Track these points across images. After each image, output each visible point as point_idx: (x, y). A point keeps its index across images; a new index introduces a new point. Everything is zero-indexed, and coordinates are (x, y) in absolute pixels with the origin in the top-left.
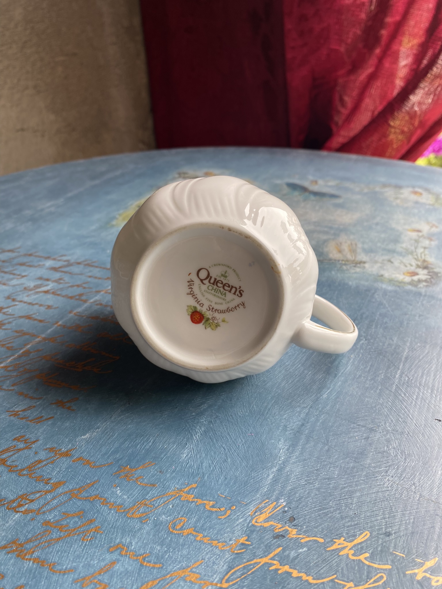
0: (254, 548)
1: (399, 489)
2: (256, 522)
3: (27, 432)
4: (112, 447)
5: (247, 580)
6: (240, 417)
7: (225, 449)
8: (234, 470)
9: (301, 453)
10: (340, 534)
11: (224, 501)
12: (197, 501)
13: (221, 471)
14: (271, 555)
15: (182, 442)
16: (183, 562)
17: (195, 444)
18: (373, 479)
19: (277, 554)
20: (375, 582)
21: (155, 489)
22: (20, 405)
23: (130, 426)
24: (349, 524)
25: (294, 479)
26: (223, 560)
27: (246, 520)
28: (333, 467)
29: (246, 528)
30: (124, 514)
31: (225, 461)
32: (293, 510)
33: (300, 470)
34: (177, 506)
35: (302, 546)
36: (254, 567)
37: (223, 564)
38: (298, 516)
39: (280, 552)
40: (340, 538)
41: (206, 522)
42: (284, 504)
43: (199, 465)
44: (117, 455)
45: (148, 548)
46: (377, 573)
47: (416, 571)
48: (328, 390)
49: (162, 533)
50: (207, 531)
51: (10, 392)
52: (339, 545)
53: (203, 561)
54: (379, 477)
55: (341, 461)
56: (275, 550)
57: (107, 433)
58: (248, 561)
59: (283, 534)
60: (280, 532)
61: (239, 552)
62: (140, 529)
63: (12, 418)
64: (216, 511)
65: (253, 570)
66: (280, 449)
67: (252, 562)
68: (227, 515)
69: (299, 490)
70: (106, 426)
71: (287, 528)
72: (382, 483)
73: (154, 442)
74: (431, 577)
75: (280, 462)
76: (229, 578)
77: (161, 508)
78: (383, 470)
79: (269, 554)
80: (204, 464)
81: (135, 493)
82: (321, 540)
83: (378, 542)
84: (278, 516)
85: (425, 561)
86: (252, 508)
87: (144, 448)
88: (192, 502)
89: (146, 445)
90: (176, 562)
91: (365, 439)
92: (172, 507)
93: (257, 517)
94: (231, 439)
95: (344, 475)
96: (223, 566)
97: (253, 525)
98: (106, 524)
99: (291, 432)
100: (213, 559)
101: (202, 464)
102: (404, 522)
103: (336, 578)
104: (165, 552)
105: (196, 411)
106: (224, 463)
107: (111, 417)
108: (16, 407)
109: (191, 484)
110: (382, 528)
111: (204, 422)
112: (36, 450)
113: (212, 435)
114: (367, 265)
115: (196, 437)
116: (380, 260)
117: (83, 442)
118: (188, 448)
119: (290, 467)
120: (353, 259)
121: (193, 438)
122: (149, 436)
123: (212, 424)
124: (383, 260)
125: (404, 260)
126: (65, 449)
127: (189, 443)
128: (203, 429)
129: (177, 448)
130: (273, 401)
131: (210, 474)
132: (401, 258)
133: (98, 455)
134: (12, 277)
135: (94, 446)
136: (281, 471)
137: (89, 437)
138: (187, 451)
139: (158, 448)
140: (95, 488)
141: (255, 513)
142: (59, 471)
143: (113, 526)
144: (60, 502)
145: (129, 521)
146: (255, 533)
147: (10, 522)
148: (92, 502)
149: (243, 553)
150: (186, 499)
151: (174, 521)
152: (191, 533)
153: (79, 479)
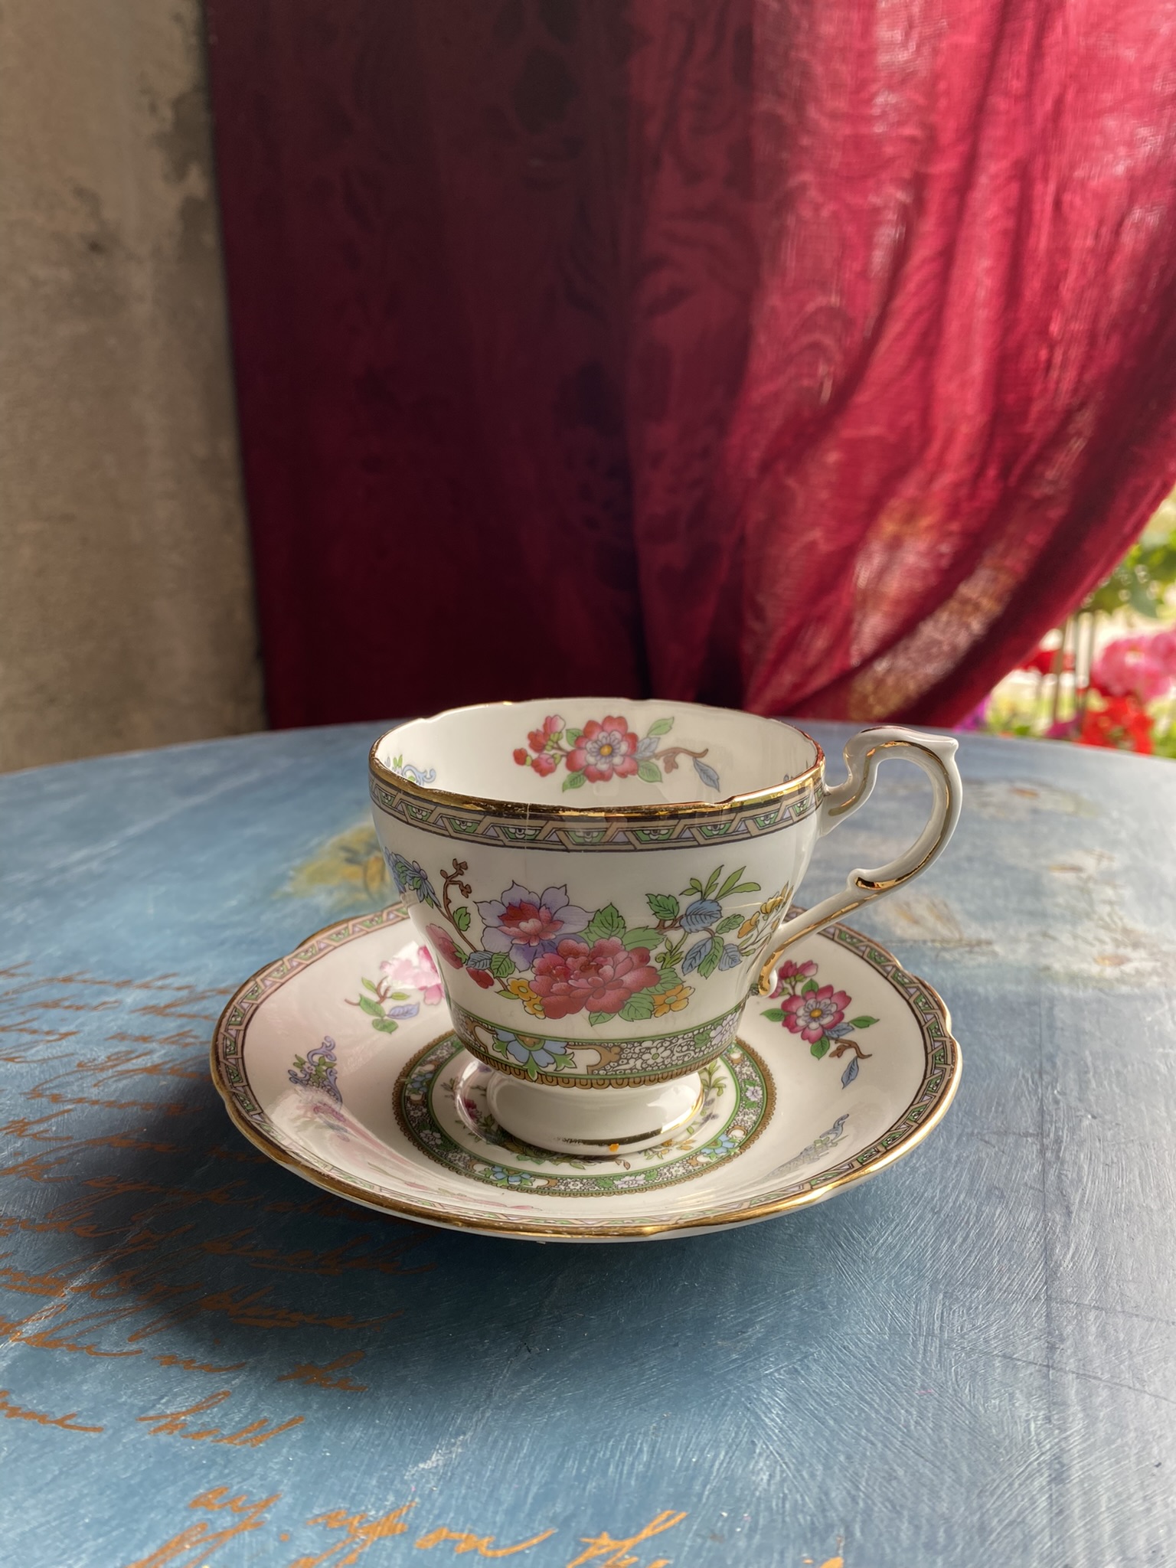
3: (228, 1475)
4: (530, 1484)
6: (871, 1347)
7: (873, 1443)
8: (929, 1499)
9: (1091, 1420)
13: (894, 1507)
15: (738, 1441)
17: (780, 1440)
22: (176, 1395)
23: (558, 1413)
25: (1110, 1500)
31: (891, 1477)
33: (1112, 1471)
43: (821, 1500)
44: (554, 1505)
48: (1068, 1250)
51: (131, 1360)
57: (496, 1442)
63: (163, 1437)
66: (1028, 1422)
70: (484, 1421)
73: (653, 1452)
75: (1045, 1458)
80: (833, 1495)
87: (630, 1473)
89: (633, 1465)
101: (827, 1494)
105: (738, 1349)
106: (890, 1484)
107: (489, 1396)
108: (164, 1404)
109: (825, 1560)
111: (776, 1374)
112: (279, 1527)
113: (816, 1409)
114: (997, 948)
115: (774, 1418)
116: (1023, 935)
117: (428, 1482)
118: (765, 1454)
119: (1082, 1468)
120: (957, 936)
121: (766, 1425)
122: (632, 1436)
123: (802, 1376)
124: (1030, 935)
125: (1080, 931)
126: (377, 1512)
127: (761, 1441)
128: (782, 1394)
129: (731, 1458)
130: (941, 1296)
131: (864, 1522)
132: (1069, 927)
133: (496, 1513)
134: (27, 1038)
135: (469, 1487)
136: (1062, 1481)
137: (440, 1463)
138: (765, 1464)
139: (673, 1467)
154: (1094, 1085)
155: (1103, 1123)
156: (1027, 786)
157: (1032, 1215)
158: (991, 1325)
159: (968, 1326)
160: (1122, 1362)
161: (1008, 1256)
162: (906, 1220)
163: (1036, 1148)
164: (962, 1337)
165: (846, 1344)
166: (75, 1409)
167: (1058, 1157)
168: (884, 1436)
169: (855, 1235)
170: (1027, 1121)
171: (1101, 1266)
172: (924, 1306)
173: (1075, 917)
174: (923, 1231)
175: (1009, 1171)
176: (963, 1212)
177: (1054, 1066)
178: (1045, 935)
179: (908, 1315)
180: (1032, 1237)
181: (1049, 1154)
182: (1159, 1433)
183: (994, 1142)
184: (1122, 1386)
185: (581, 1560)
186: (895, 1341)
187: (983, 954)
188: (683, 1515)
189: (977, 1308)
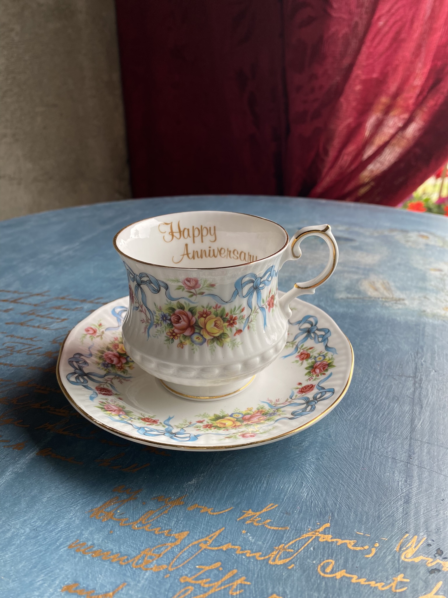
0: (414, 585)
2: (405, 558)
3: (125, 481)
4: (225, 491)
6: (346, 452)
7: (343, 486)
8: (361, 506)
9: (421, 483)
11: (364, 539)
12: (337, 542)
13: (349, 508)
14: (435, 590)
15: (297, 482)
17: (311, 482)
19: (440, 589)
21: (288, 532)
22: (107, 453)
23: (236, 468)
25: (424, 511)
27: (394, 556)
29: (398, 565)
30: (265, 562)
31: (349, 497)
32: (437, 542)
33: (426, 501)
34: (318, 547)
38: (444, 548)
39: (441, 586)
41: (355, 563)
42: (425, 537)
43: (324, 504)
44: (234, 499)
49: (314, 577)
50: (359, 572)
56: (436, 585)
57: (214, 476)
59: (438, 568)
60: (433, 566)
61: (401, 590)
62: (289, 576)
64: (360, 550)
66: (398, 482)
68: (373, 553)
70: (210, 469)
71: (438, 561)
73: (268, 483)
75: (403, 495)
77: (302, 552)
79: (432, 589)
80: (329, 502)
81: (268, 538)
84: (424, 549)
87: (259, 490)
88: (332, 542)
89: (261, 487)
92: (314, 549)
93: (404, 553)
94: (346, 475)
97: (403, 561)
98: (250, 574)
99: (402, 463)
101: (326, 502)
105: (299, 450)
106: (348, 500)
108: (104, 456)
109: (324, 524)
111: (312, 459)
112: (142, 500)
113: (325, 472)
114: (407, 302)
115: (310, 475)
116: (417, 297)
117: (191, 488)
118: (306, 487)
119: (416, 499)
120: (391, 296)
121: (307, 477)
122: (261, 478)
123: (321, 461)
124: (419, 297)
125: (438, 296)
126: (175, 497)
127: (305, 482)
128: (313, 467)
129: (294, 487)
130: (372, 435)
131: (338, 512)
132: (434, 295)
133: (214, 500)
134: (50, 320)
135: (205, 491)
136: (408, 503)
137: (196, 482)
138: (306, 490)
139: (274, 489)
140: (224, 536)
141: (400, 548)
142: (176, 521)
143: (258, 575)
144: (190, 554)
145: (274, 569)
146: (409, 570)
147: (143, 582)
148: (225, 551)
149: (405, 591)
150: (325, 540)
151: (322, 564)
152: (344, 576)
153: (202, 528)
154: (437, 359)
155: (439, 374)
156: (425, 234)
157: (408, 408)
158: (389, 447)
159: (381, 446)
160: (434, 463)
161: (398, 422)
162: (362, 406)
163: (412, 382)
164: (378, 450)
165: (337, 450)
167: (420, 386)
168: (348, 483)
169: (343, 411)
170: (410, 372)
171: (431, 428)
172: (366, 438)
173: (438, 290)
174: (368, 411)
175: (402, 390)
176: (383, 405)
177: (423, 350)
178: (425, 297)
179: (360, 441)
180: (407, 415)
181: (417, 385)
182: (444, 489)
183: (397, 379)
184: (433, 471)
185: (242, 518)
186: (354, 450)
187: (400, 304)
188: (277, 505)
189: (385, 440)
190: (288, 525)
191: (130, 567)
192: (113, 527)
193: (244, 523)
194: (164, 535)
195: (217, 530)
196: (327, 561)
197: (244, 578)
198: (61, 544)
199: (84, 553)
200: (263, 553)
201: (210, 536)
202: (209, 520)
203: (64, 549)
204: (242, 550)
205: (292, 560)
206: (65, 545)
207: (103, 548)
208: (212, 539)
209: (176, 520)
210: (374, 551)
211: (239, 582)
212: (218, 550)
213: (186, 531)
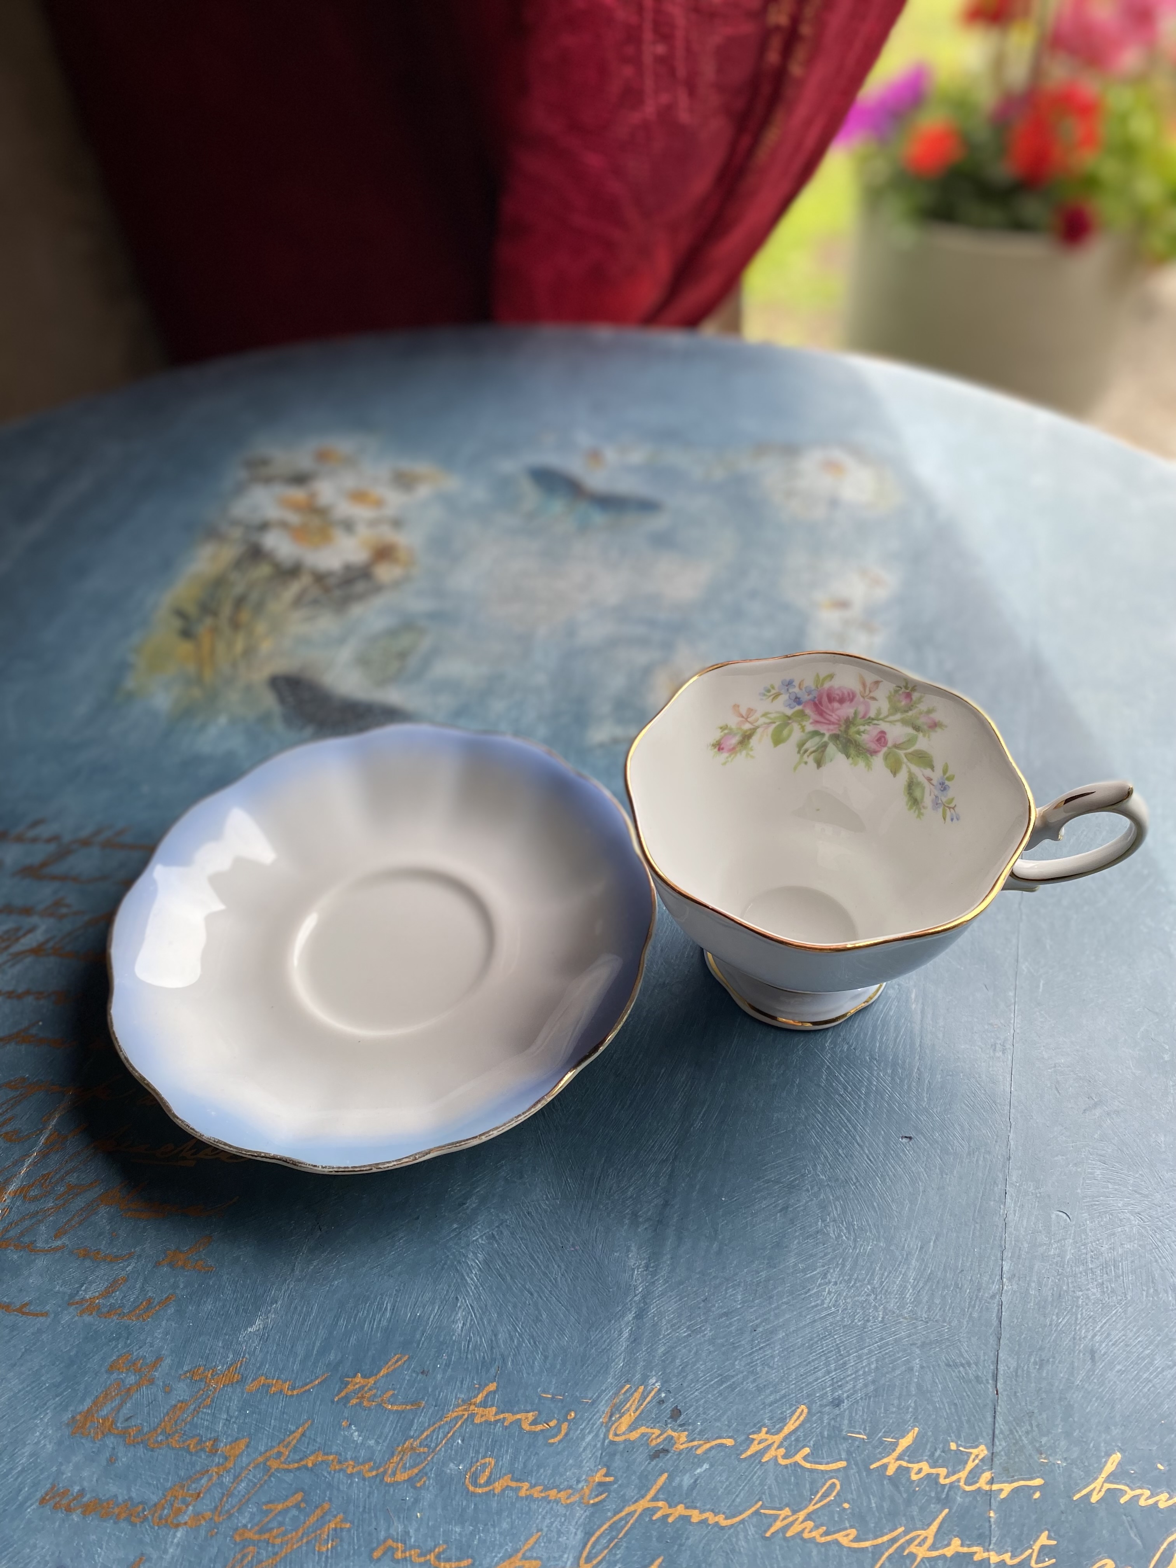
0: (620, 1486)
1: (849, 1307)
3: (130, 1345)
4: (316, 1339)
5: (619, 1549)
6: (546, 1212)
7: (532, 1294)
8: (557, 1336)
9: (673, 1269)
10: (759, 1422)
11: (552, 1406)
12: (504, 1418)
13: (535, 1343)
14: (652, 1493)
15: (447, 1297)
16: (507, 1544)
17: (474, 1296)
18: (803, 1296)
19: (661, 1488)
20: (825, 1496)
21: (422, 1412)
22: (91, 1283)
23: (336, 1282)
24: (772, 1398)
25: (667, 1329)
26: (574, 1523)
27: (597, 1435)
28: (733, 1286)
29: (600, 1452)
30: (378, 1479)
31: (537, 1320)
32: (675, 1395)
33: (675, 1306)
34: (471, 1437)
35: (700, 1462)
36: (627, 1523)
37: (574, 1530)
38: (685, 1403)
39: (665, 1483)
40: (759, 1431)
41: (530, 1458)
42: (658, 1385)
43: (492, 1341)
44: (329, 1354)
45: (440, 1535)
46: (826, 1481)
47: (885, 1461)
48: (702, 1108)
49: (457, 1499)
50: (534, 1474)
51: (58, 1255)
52: (759, 1443)
53: (539, 1533)
54: (813, 1288)
55: (745, 1270)
56: (655, 1481)
57: (296, 1308)
58: (615, 1515)
59: (666, 1448)
60: (658, 1444)
61: (596, 1500)
62: (416, 1501)
63: (87, 1318)
64: (542, 1431)
65: (626, 1528)
66: (633, 1270)
67: (623, 1514)
68: (563, 1432)
69: (680, 1350)
70: (289, 1291)
71: (670, 1432)
72: (819, 1302)
73: (393, 1309)
74: (910, 1465)
75: (636, 1299)
76: (590, 1552)
77: (443, 1449)
78: (818, 1273)
79: (649, 1490)
80: (500, 1336)
81: (386, 1430)
82: (729, 1442)
83: (822, 1422)
84: (651, 1412)
85: (898, 1439)
86: (604, 1407)
87: (378, 1327)
88: (497, 1422)
89: (380, 1320)
90: (494, 1548)
91: (781, 1211)
92: (463, 1441)
93: (616, 1424)
94: (539, 1268)
95: (753, 1301)
96: (576, 1534)
97: (612, 1443)
98: (351, 1507)
99: (646, 1225)
100: (556, 1526)
101: (496, 1335)
102: (861, 1372)
103: (762, 1507)
104: (471, 1533)
105: (458, 1219)
106: (536, 1326)
107: (293, 1270)
108: (84, 1291)
109: (487, 1385)
110: (826, 1393)
111: (480, 1240)
112: (163, 1382)
113: (501, 1268)
115: (472, 1278)
117: (253, 1342)
118: (463, 1307)
121: (468, 1283)
122: (381, 1298)
123: (497, 1241)
126: (223, 1367)
127: (462, 1297)
128: (481, 1258)
129: (441, 1311)
130: (604, 1160)
131: (515, 1355)
133: (294, 1363)
135: (278, 1345)
136: (642, 1316)
137: (261, 1326)
138: (462, 1315)
139: (404, 1321)
140: (310, 1438)
141: (611, 1416)
142: (227, 1419)
143: (365, 1507)
144: (251, 1484)
145: (392, 1490)
146: (618, 1457)
147: (171, 1550)
148: (312, 1469)
149: (604, 1500)
150: (483, 1419)
151: (473, 1469)
152: (507, 1486)
153: (272, 1427)
158: (630, 1186)
159: (615, 1188)
164: (609, 1198)
165: (531, 1208)
166: (27, 1299)
168: (540, 1287)
172: (589, 1171)
179: (576, 1182)
185: (343, 1394)
188: (406, 1358)
189: (625, 1170)
190: (423, 1398)
191: (149, 1526)
192: (114, 1448)
193: (345, 1405)
194: (205, 1452)
195: (298, 1428)
196: (483, 1461)
197: (341, 1515)
198: (27, 1499)
199: (69, 1510)
200: (375, 1463)
201: (285, 1443)
202: (284, 1409)
203: (32, 1507)
204: (340, 1462)
205: (424, 1467)
206: (34, 1500)
207: (101, 1496)
208: (289, 1448)
209: (225, 1416)
210: (565, 1426)
211: (332, 1525)
212: (298, 1469)
213: (244, 1437)
